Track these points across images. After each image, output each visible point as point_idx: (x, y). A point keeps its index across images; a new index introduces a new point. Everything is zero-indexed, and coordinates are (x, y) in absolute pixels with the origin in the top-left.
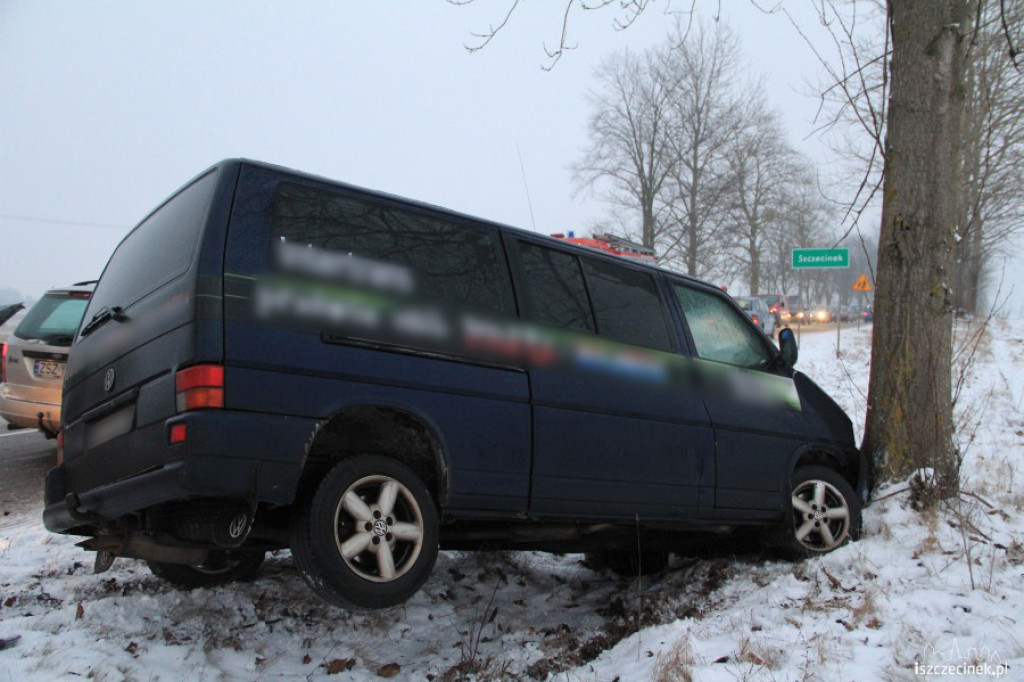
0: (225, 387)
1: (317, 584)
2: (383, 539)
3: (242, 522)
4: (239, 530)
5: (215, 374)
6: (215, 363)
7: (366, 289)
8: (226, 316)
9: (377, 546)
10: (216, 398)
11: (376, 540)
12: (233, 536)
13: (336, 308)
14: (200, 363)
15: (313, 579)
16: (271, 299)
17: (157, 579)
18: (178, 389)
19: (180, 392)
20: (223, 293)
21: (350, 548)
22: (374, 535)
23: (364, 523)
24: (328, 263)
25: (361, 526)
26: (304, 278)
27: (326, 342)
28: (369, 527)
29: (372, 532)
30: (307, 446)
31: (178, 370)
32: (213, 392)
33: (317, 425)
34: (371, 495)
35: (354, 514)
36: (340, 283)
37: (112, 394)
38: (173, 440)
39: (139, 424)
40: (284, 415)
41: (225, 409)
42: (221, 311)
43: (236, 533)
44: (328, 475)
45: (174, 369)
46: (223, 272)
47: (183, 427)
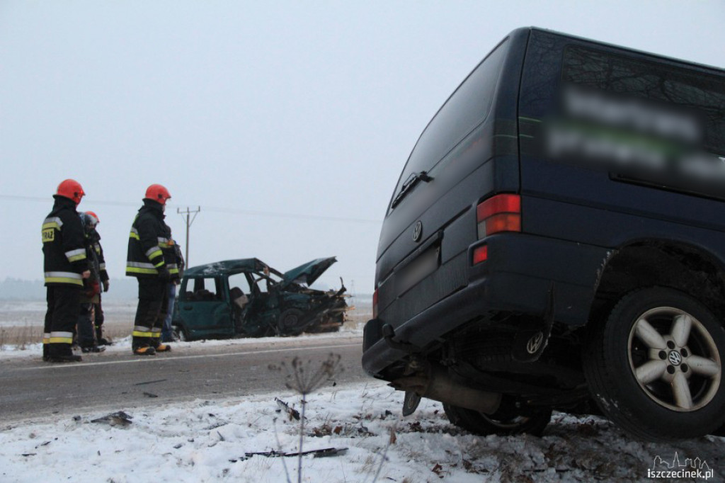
0: (521, 214)
1: (612, 405)
2: (678, 369)
3: (539, 340)
4: (536, 346)
5: (513, 202)
6: (513, 193)
7: (652, 136)
8: (521, 153)
9: (673, 375)
10: (514, 224)
11: (671, 369)
12: (531, 352)
13: (624, 151)
14: (499, 193)
15: (608, 401)
16: (561, 140)
17: (455, 427)
18: (479, 220)
19: (481, 222)
20: (518, 134)
21: (645, 373)
22: (668, 364)
23: (658, 351)
24: (612, 111)
25: (655, 354)
26: (590, 124)
27: (614, 180)
28: (663, 355)
29: (667, 360)
30: (599, 272)
31: (479, 203)
32: (510, 218)
33: (608, 253)
34: (664, 325)
35: (647, 341)
36: (625, 130)
37: (421, 242)
38: (475, 261)
39: (443, 260)
40: (576, 242)
41: (521, 232)
42: (516, 148)
43: (534, 350)
44: (620, 302)
45: (474, 204)
46: (518, 116)
47: (484, 248)
